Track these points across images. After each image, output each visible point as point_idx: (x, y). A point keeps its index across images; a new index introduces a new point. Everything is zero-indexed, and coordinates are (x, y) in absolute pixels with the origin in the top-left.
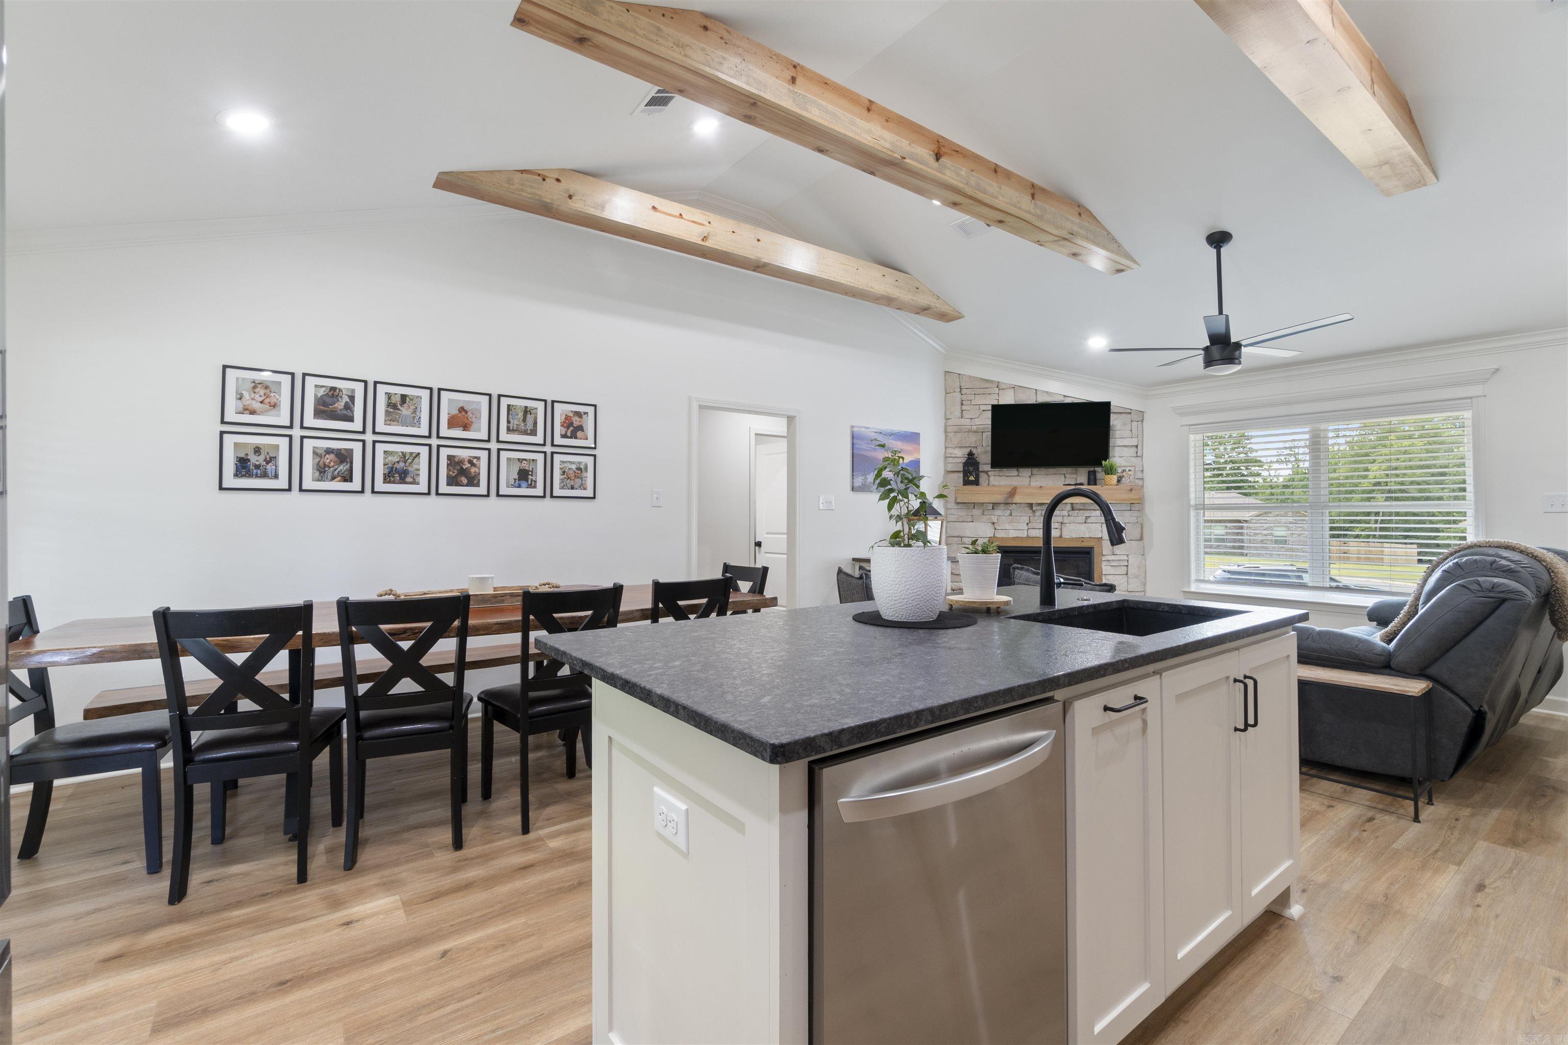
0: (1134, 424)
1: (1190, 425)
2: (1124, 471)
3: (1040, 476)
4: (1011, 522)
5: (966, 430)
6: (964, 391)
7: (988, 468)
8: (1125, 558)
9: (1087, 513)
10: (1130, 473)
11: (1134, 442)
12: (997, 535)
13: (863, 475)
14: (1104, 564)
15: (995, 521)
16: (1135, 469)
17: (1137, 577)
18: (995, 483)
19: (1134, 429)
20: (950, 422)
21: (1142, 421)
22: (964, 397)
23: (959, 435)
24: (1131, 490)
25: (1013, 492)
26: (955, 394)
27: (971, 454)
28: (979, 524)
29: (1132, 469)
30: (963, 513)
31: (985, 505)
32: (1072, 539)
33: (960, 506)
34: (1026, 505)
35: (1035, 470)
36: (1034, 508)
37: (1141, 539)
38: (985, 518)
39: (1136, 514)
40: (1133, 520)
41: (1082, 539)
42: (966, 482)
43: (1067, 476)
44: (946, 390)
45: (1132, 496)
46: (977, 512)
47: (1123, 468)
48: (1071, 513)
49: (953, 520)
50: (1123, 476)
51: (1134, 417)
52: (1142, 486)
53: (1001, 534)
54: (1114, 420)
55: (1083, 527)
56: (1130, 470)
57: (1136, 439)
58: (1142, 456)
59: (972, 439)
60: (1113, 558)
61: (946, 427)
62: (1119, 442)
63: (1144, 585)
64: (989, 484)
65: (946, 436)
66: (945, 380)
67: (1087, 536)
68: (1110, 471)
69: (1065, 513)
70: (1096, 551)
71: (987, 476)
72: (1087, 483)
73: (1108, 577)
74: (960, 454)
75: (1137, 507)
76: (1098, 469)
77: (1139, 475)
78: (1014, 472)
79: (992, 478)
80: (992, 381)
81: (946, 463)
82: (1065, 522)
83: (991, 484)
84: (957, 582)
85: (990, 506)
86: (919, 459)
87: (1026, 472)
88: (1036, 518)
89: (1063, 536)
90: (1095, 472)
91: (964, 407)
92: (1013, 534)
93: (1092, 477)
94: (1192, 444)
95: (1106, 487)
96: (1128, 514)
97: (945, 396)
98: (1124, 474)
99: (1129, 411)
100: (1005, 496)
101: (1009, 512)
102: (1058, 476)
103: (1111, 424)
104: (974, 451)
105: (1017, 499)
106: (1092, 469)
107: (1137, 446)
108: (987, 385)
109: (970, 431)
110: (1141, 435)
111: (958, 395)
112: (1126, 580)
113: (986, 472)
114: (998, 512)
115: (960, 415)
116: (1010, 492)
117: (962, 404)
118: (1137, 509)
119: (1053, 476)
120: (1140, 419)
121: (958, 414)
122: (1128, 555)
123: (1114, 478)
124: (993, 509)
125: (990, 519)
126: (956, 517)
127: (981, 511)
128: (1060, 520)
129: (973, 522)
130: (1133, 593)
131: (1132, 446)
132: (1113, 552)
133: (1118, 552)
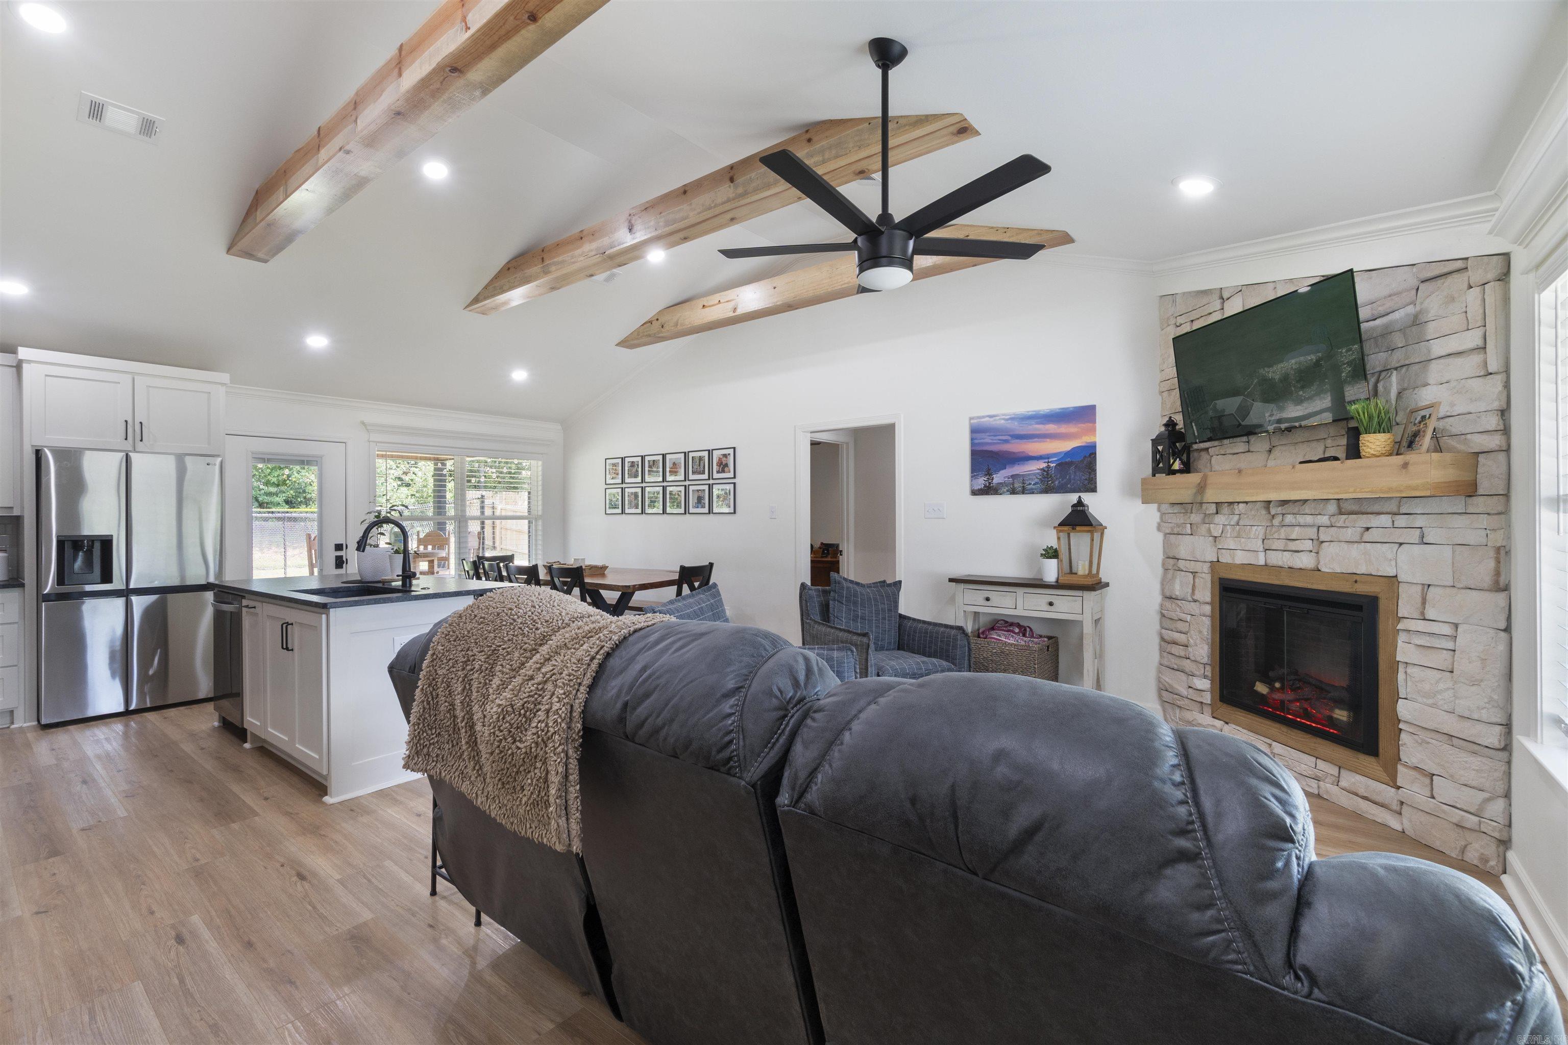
0: (1475, 293)
4: (1238, 536)
6: (1179, 319)
8: (1447, 630)
9: (1363, 521)
11: (1476, 339)
12: (1221, 559)
13: (986, 475)
14: (1402, 637)
15: (1219, 534)
19: (1474, 307)
21: (1506, 278)
22: (1178, 329)
26: (1168, 327)
27: (1171, 424)
28: (1199, 537)
30: (1180, 519)
31: (1207, 506)
32: (1335, 576)
33: (1176, 509)
34: (1261, 504)
36: (1273, 512)
37: (1499, 587)
38: (1206, 528)
39: (1483, 522)
40: (1476, 537)
41: (1354, 577)
42: (1161, 471)
44: (1161, 325)
46: (1196, 518)
47: (1424, 413)
48: (1333, 519)
49: (1169, 531)
50: (1421, 431)
51: (1475, 276)
53: (1225, 558)
55: (1355, 551)
57: (1484, 331)
60: (1420, 626)
61: (1161, 384)
66: (1159, 308)
67: (1362, 569)
69: (1324, 520)
70: (1383, 605)
71: (1207, 457)
72: (1347, 454)
73: (1410, 670)
75: (1489, 504)
77: (1493, 422)
80: (1211, 291)
82: (1322, 538)
83: (1213, 469)
84: (1172, 630)
85: (1214, 508)
86: (1095, 443)
88: (1274, 529)
90: (1357, 430)
92: (1241, 558)
93: (1353, 441)
97: (1160, 336)
99: (1459, 264)
100: (1194, 491)
101: (1236, 518)
107: (1483, 349)
111: (1171, 330)
112: (1447, 684)
113: (1206, 450)
114: (1220, 519)
116: (1199, 484)
118: (1485, 506)
119: (1306, 444)
120: (1498, 275)
122: (1456, 626)
124: (1216, 512)
125: (1209, 530)
126: (1170, 525)
127: (1202, 516)
128: (1312, 533)
129: (1192, 534)
130: (1467, 724)
131: (1473, 350)
132: (1423, 613)
133: (1431, 613)
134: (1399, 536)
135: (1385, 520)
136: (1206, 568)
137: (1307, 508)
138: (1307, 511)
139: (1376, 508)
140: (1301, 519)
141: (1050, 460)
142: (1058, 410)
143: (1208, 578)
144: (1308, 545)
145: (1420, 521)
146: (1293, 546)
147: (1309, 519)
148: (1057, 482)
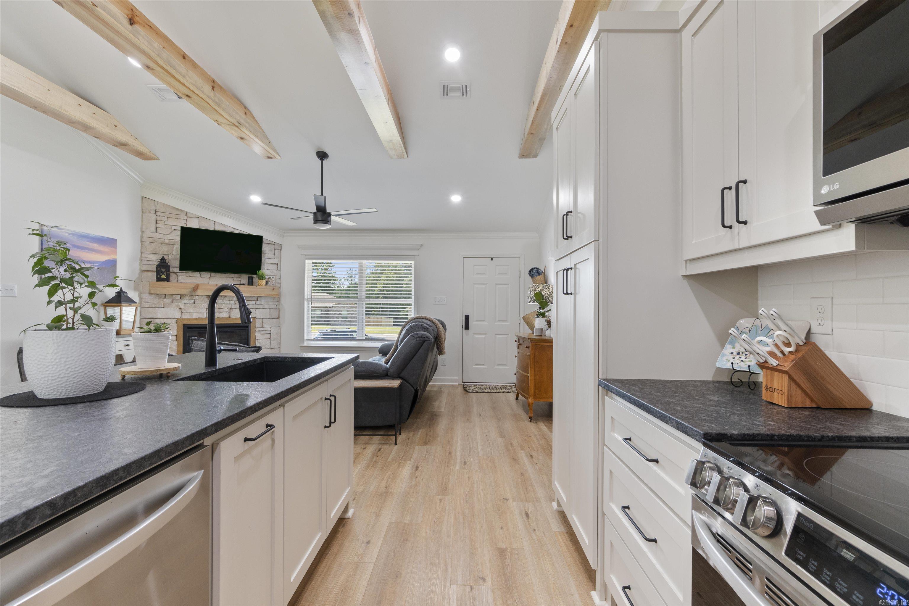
0: (276, 251)
1: (306, 255)
2: (270, 278)
3: (216, 278)
4: (195, 307)
5: (160, 242)
6: (158, 214)
7: (177, 270)
8: (269, 329)
10: (273, 279)
11: (276, 261)
12: (183, 317)
14: (257, 333)
15: (182, 307)
16: (276, 277)
17: (276, 339)
18: (182, 281)
19: (276, 254)
20: (145, 235)
21: (281, 250)
22: (158, 218)
23: (153, 245)
24: (273, 289)
25: (196, 288)
26: (151, 214)
27: (163, 259)
28: (169, 309)
29: (274, 277)
30: (156, 301)
31: (174, 296)
32: (236, 319)
33: (153, 296)
34: (205, 296)
35: (213, 274)
37: (279, 318)
38: (174, 305)
39: (276, 303)
40: (275, 307)
42: (159, 279)
43: (235, 279)
44: (142, 210)
45: (273, 293)
46: (167, 301)
47: (269, 276)
49: (147, 306)
50: (269, 281)
51: (276, 247)
52: (280, 287)
53: (186, 316)
54: (265, 248)
56: (273, 278)
57: (277, 260)
58: (280, 270)
59: (164, 249)
60: (262, 329)
61: (142, 237)
62: (267, 261)
63: (280, 344)
64: (177, 281)
65: (142, 244)
66: (142, 203)
68: (261, 277)
70: (252, 325)
71: (176, 276)
72: (247, 284)
73: (259, 341)
74: (155, 259)
75: (276, 299)
76: (254, 276)
77: (278, 281)
78: (197, 274)
79: (180, 278)
80: (182, 211)
81: (141, 264)
82: (233, 307)
83: (179, 281)
85: (179, 297)
86: (116, 259)
87: (206, 275)
89: (231, 317)
90: (252, 278)
91: (158, 225)
92: (195, 316)
93: (250, 280)
94: (306, 265)
95: (258, 287)
96: (271, 303)
97: (142, 215)
98: (270, 279)
99: (274, 243)
100: (190, 290)
101: (193, 301)
102: (229, 279)
103: (263, 249)
104: (166, 257)
105: (199, 292)
106: (250, 275)
107: (277, 264)
108: (177, 212)
109: (162, 243)
110: (280, 258)
111: (153, 217)
112: (270, 342)
113: (176, 273)
114: (185, 301)
115: (155, 230)
117: (157, 223)
118: (277, 300)
119: (225, 278)
120: (280, 249)
121: (153, 229)
122: (271, 327)
123: (264, 282)
124: (180, 298)
125: (178, 305)
126: (148, 304)
127: (171, 300)
128: (229, 306)
129: (163, 307)
130: (273, 349)
131: (275, 264)
132: (262, 326)
133: (265, 326)
134: (256, 306)
135: (254, 302)
136: (174, 321)
137: (227, 298)
138: (227, 299)
139: (250, 299)
140: (225, 302)
141: (94, 265)
142: (99, 237)
143: (175, 326)
144: (227, 310)
145: (263, 303)
146: (222, 310)
147: (228, 302)
148: (98, 278)
